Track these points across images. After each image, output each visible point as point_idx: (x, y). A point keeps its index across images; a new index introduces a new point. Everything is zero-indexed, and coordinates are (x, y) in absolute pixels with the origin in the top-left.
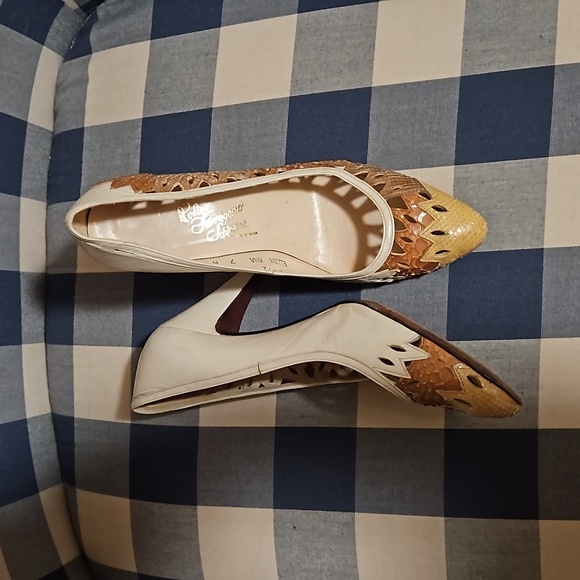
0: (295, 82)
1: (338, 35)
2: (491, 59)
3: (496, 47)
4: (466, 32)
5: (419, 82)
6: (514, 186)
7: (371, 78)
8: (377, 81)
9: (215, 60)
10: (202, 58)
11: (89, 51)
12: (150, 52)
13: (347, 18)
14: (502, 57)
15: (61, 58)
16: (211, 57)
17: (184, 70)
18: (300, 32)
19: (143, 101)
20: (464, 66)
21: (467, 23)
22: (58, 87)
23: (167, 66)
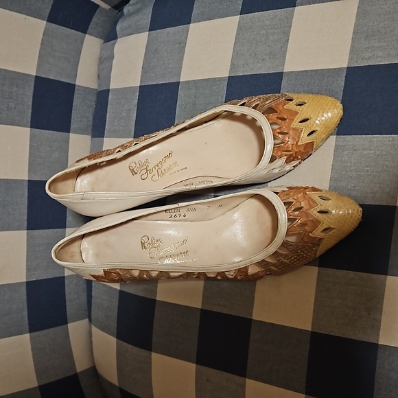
0: (233, 66)
1: (264, 32)
2: (371, 55)
3: (376, 45)
4: (355, 32)
5: (317, 70)
6: (378, 156)
7: (283, 65)
8: (288, 68)
9: (184, 47)
10: (177, 46)
11: (115, 37)
12: (148, 41)
13: (272, 19)
14: (380, 53)
15: (102, 41)
16: (182, 45)
17: (166, 54)
18: (239, 28)
19: (140, 74)
20: (351, 59)
21: (356, 25)
22: (100, 59)
23: (156, 50)
